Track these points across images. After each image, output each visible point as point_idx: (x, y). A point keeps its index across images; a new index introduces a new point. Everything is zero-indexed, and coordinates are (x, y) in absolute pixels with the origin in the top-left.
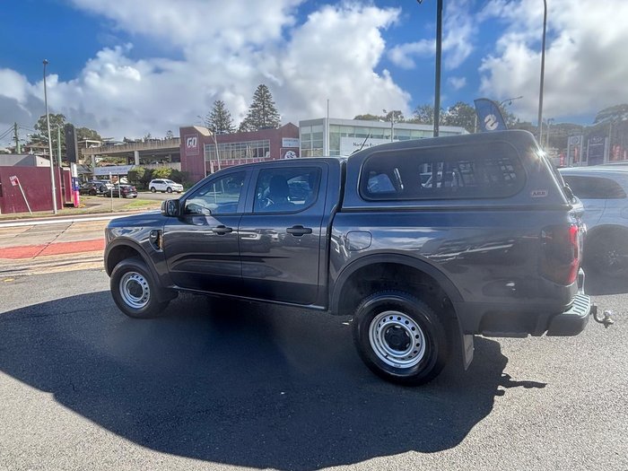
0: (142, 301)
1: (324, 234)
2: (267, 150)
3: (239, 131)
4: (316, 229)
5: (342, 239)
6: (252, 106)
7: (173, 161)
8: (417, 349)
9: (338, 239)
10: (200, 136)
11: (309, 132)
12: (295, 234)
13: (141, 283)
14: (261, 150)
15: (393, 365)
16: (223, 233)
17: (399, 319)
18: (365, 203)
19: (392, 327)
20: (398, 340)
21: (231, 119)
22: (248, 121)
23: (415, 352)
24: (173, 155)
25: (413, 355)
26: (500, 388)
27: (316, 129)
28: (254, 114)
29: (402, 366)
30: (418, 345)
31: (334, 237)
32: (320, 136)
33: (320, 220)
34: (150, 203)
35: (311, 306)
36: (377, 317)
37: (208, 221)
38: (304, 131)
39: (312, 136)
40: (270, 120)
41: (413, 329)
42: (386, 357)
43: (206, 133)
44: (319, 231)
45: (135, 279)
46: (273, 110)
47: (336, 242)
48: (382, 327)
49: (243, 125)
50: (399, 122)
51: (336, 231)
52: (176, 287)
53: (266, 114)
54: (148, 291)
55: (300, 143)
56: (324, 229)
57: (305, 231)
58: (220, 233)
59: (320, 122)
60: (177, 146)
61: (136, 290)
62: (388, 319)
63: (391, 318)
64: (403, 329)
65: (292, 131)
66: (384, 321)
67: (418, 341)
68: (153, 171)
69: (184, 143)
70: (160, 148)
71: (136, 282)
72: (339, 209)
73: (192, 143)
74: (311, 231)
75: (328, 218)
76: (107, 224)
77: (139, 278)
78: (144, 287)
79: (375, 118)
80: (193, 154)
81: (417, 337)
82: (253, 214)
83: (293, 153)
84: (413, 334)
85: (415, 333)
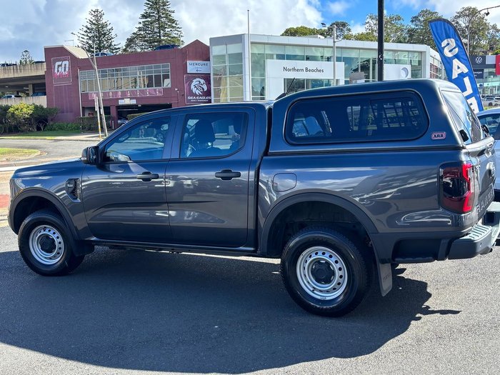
0: (55, 257)
1: (252, 179)
2: (166, 77)
3: (125, 50)
4: (244, 173)
5: (270, 183)
6: (143, 16)
7: (35, 93)
8: (341, 280)
9: (266, 184)
10: (73, 59)
11: (224, 53)
12: (223, 178)
13: (54, 237)
14: (158, 78)
15: (319, 297)
16: (148, 180)
17: (324, 254)
18: (289, 147)
19: (318, 262)
20: (323, 273)
21: (113, 34)
22: (136, 36)
23: (339, 284)
24: (34, 85)
25: (337, 287)
26: (418, 315)
27: (233, 49)
28: (145, 27)
29: (328, 298)
30: (341, 277)
31: (263, 182)
32: (239, 57)
33: (247, 164)
34: (9, 153)
35: (241, 248)
36: (304, 253)
37: (132, 168)
38: (216, 51)
39: (227, 58)
40: (168, 35)
41: (336, 262)
42: (313, 291)
43: (82, 55)
44: (247, 175)
45: (47, 232)
46: (173, 21)
47: (264, 188)
48: (308, 263)
49: (131, 41)
50: (345, 38)
51: (263, 176)
52: (94, 239)
53: (162, 27)
54: (62, 245)
55: (212, 67)
56: (252, 173)
57: (233, 175)
58: (144, 179)
59: (238, 39)
60: (41, 72)
61: (48, 245)
62: (313, 255)
63: (316, 254)
64: (328, 264)
65: (199, 51)
66: (310, 257)
67: (341, 273)
68: (7, 108)
69: (50, 68)
70: (16, 75)
71: (47, 236)
72: (266, 153)
73: (62, 68)
74: (239, 175)
75: (256, 161)
76: (12, 175)
77: (52, 232)
78: (57, 241)
79: (313, 32)
80: (64, 84)
81: (340, 269)
82: (179, 159)
83: (202, 81)
84: (336, 267)
85: (338, 265)
